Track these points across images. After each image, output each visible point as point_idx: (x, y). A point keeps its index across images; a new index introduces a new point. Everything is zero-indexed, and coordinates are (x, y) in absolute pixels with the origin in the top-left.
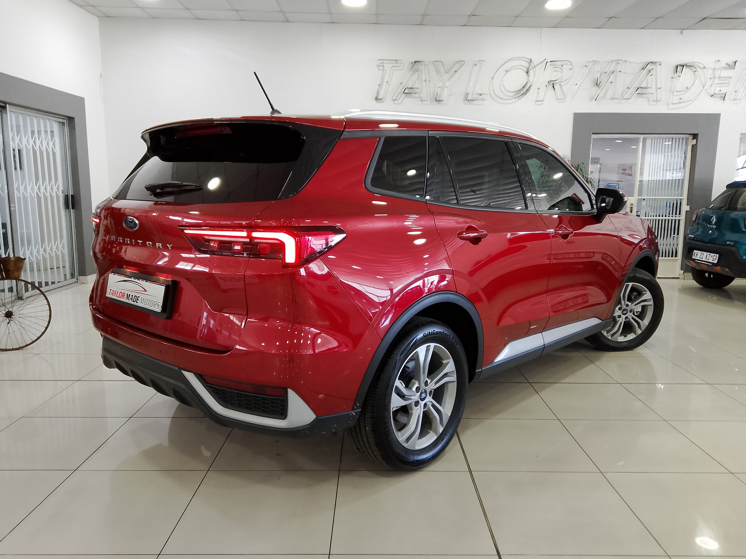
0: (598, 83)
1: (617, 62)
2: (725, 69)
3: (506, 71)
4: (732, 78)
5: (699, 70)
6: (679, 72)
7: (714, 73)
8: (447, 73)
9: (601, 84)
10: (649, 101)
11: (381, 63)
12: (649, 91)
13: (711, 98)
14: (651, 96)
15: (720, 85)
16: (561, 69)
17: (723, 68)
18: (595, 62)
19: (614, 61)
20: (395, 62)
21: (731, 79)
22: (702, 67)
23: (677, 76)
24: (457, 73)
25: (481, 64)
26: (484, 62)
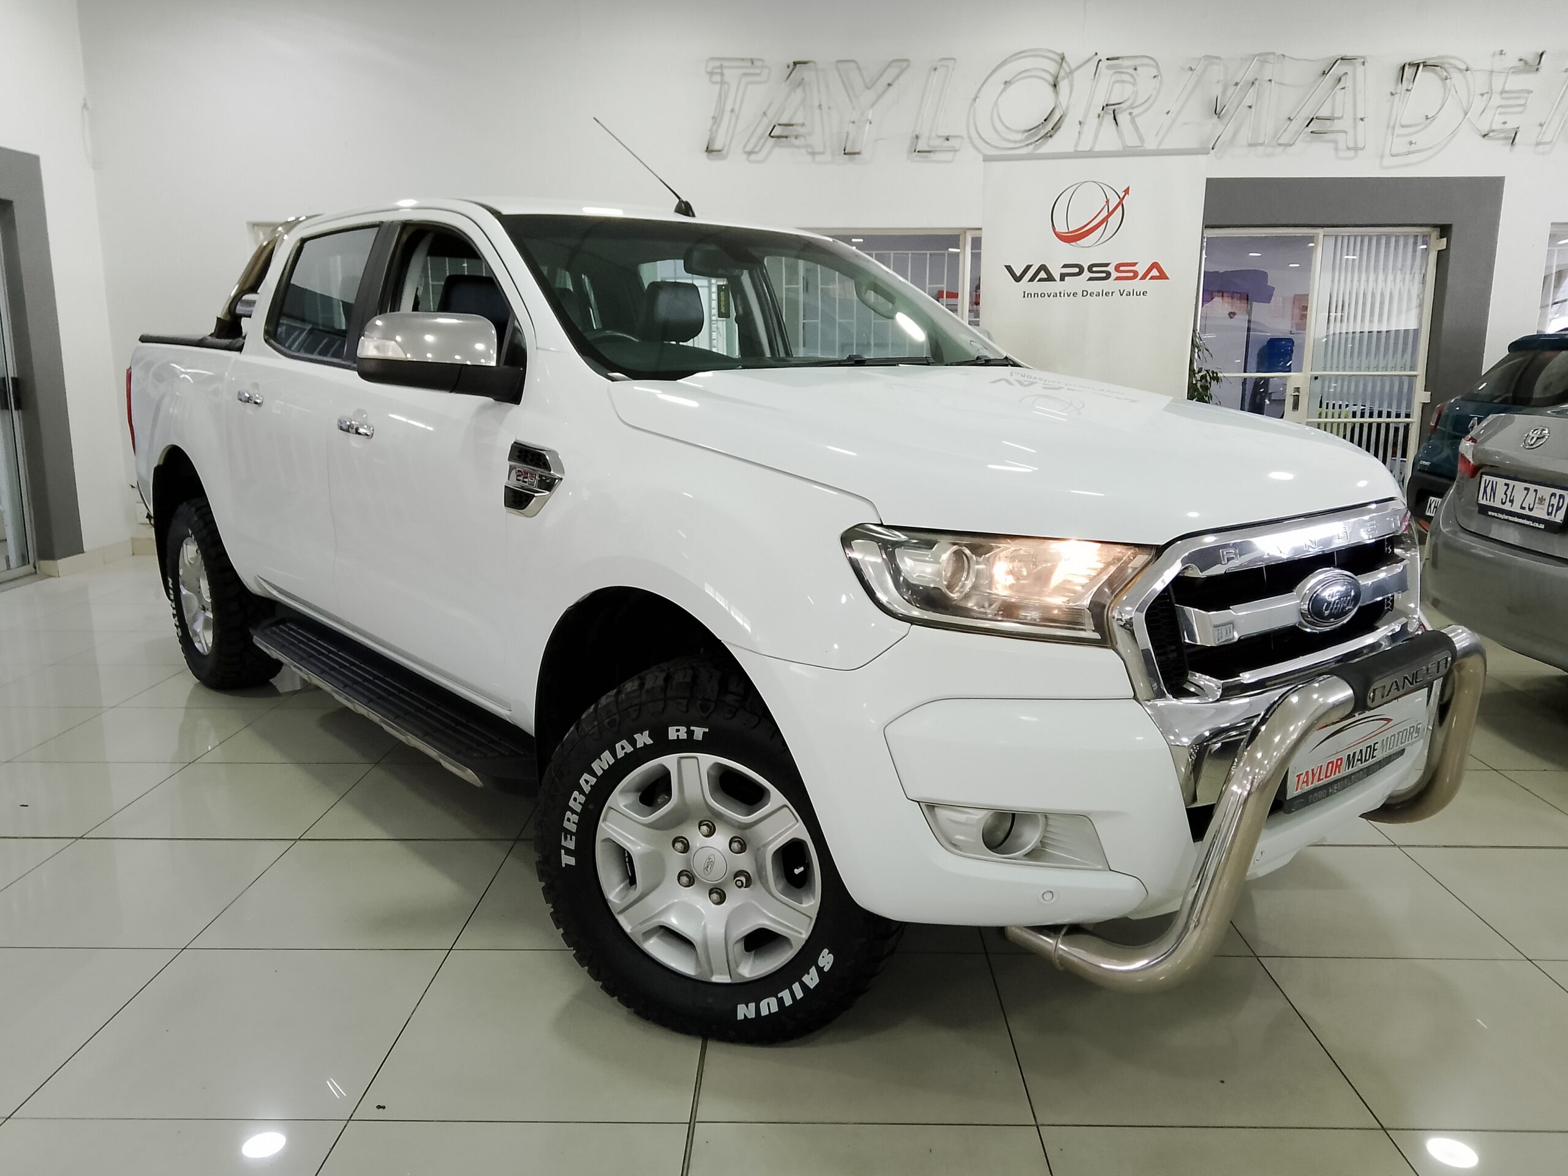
0: (1217, 109)
1: (1263, 58)
2: (1516, 71)
3: (1006, 83)
4: (1532, 92)
5: (1456, 77)
6: (1407, 79)
7: (1491, 81)
8: (868, 88)
9: (1226, 110)
10: (1336, 149)
11: (716, 68)
12: (1337, 125)
13: (1484, 141)
14: (1341, 137)
15: (1503, 110)
16: (1132, 76)
17: (1510, 69)
18: (1210, 59)
19: (1256, 56)
20: (749, 64)
21: (1531, 95)
22: (1464, 67)
23: (1405, 88)
24: (891, 88)
25: (947, 66)
26: (953, 61)
